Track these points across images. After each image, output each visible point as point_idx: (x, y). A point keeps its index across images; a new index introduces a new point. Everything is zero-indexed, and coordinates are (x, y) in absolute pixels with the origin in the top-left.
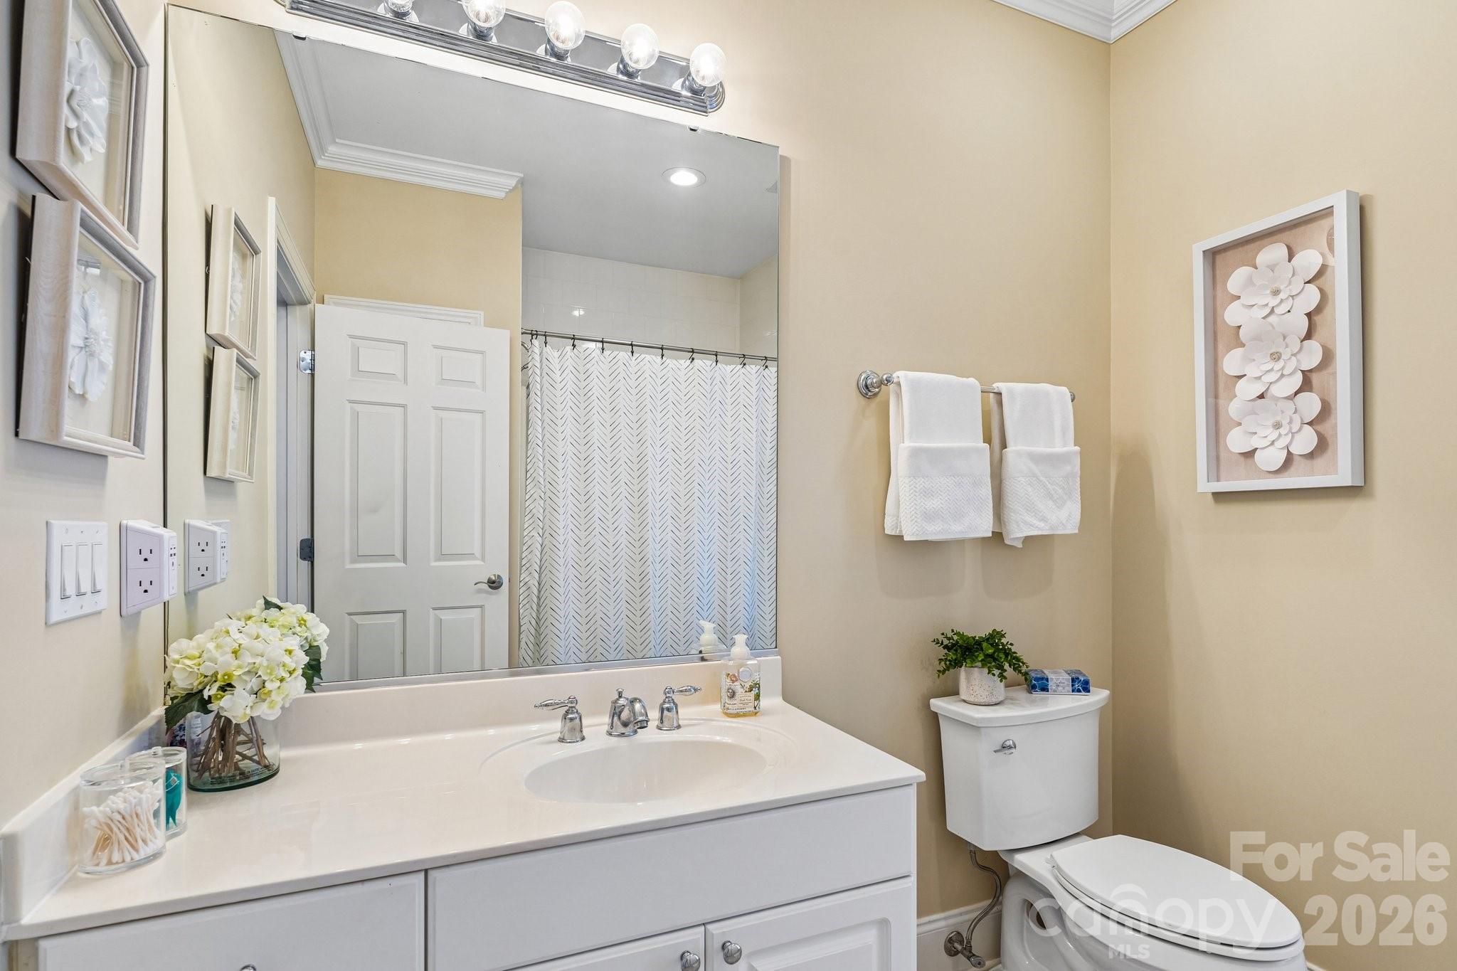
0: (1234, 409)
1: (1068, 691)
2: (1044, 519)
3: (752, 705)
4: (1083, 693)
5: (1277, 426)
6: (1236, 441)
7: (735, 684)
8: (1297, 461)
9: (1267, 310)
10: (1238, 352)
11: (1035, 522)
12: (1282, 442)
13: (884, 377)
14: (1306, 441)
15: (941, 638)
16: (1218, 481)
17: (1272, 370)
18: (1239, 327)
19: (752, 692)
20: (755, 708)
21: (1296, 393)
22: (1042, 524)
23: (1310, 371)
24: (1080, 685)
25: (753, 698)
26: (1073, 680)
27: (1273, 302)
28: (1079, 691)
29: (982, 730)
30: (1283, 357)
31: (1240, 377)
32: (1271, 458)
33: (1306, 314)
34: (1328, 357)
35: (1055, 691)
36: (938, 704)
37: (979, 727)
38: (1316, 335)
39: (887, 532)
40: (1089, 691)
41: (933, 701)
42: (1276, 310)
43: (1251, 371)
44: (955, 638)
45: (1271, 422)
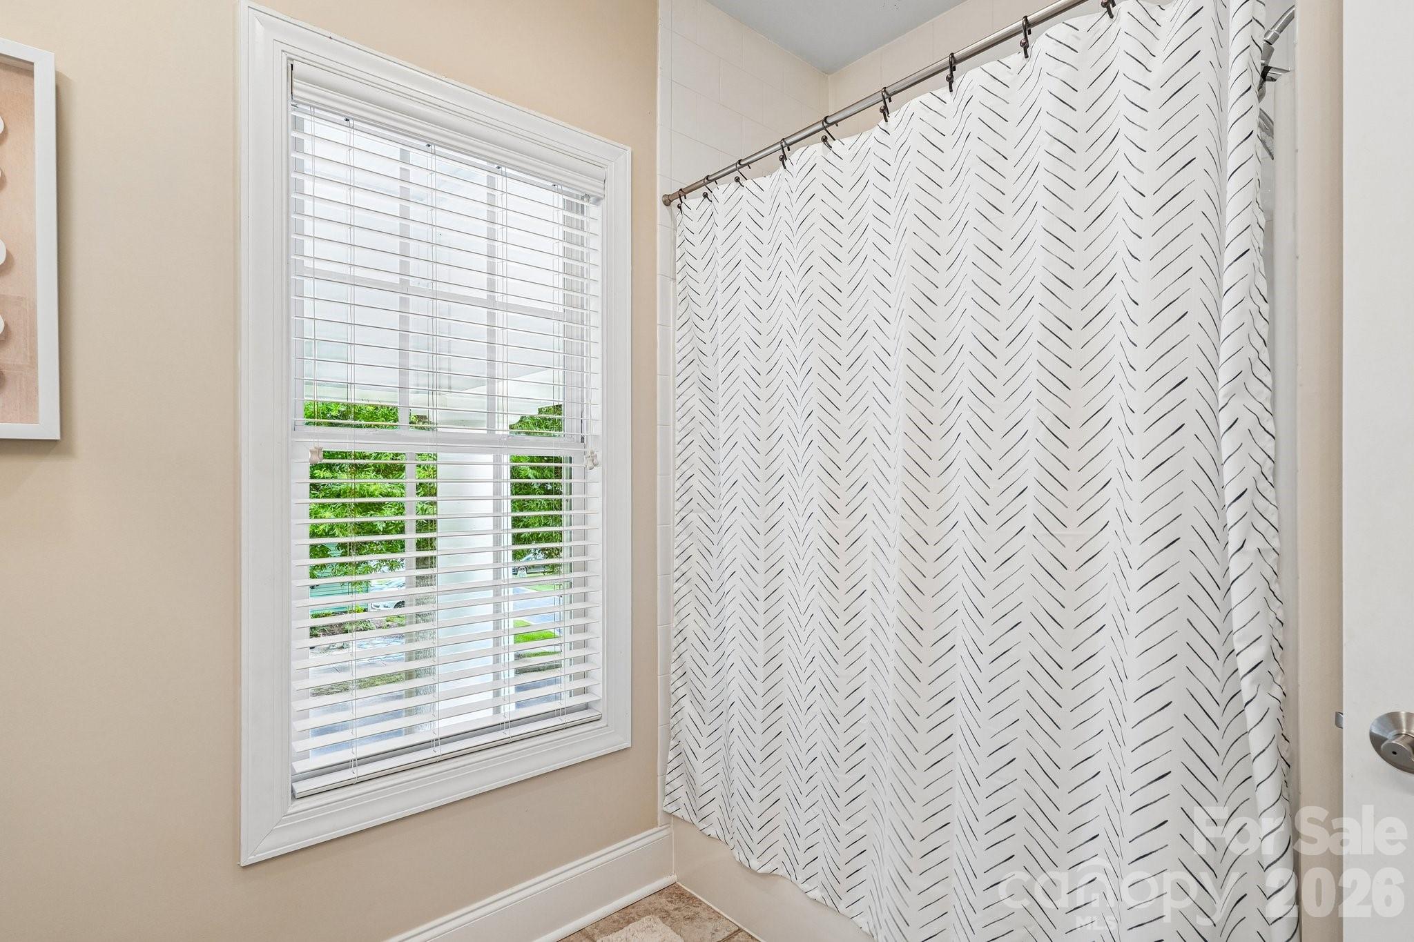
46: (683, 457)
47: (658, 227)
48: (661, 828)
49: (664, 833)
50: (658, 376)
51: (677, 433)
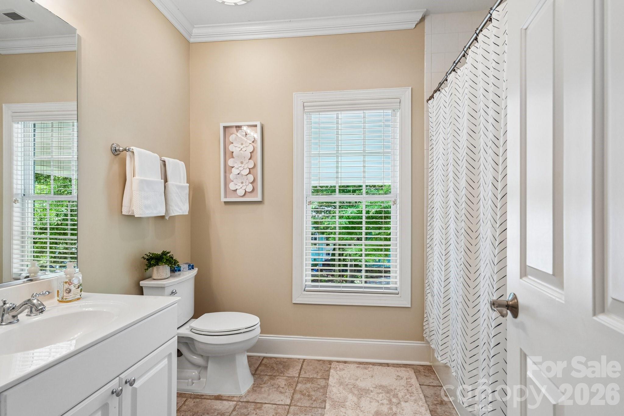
0: (231, 177)
1: (187, 270)
2: (181, 209)
3: (79, 294)
4: (192, 270)
5: (242, 183)
6: (232, 186)
7: (71, 286)
8: (247, 193)
9: (240, 149)
10: (232, 159)
11: (178, 210)
12: (244, 188)
13: (127, 148)
14: (250, 188)
15: (145, 256)
16: (226, 198)
17: (241, 166)
18: (233, 152)
19: (79, 288)
20: (80, 296)
21: (247, 175)
22: (180, 211)
23: (251, 168)
24: (191, 267)
25: (79, 291)
26: (189, 266)
27: (242, 147)
28: (191, 269)
29: (166, 288)
30: (244, 163)
31: (233, 167)
32: (241, 192)
33: (250, 152)
34: (255, 166)
35: (183, 271)
36: (142, 283)
37: (164, 287)
38: (252, 158)
39: (123, 213)
40: (194, 269)
41: (141, 282)
42: (242, 150)
43: (236, 166)
44: (151, 255)
45: (240, 182)
46: (431, 200)
47: (425, 112)
48: (425, 343)
49: (424, 345)
50: (425, 169)
51: (429, 191)
